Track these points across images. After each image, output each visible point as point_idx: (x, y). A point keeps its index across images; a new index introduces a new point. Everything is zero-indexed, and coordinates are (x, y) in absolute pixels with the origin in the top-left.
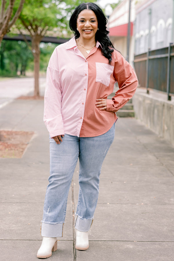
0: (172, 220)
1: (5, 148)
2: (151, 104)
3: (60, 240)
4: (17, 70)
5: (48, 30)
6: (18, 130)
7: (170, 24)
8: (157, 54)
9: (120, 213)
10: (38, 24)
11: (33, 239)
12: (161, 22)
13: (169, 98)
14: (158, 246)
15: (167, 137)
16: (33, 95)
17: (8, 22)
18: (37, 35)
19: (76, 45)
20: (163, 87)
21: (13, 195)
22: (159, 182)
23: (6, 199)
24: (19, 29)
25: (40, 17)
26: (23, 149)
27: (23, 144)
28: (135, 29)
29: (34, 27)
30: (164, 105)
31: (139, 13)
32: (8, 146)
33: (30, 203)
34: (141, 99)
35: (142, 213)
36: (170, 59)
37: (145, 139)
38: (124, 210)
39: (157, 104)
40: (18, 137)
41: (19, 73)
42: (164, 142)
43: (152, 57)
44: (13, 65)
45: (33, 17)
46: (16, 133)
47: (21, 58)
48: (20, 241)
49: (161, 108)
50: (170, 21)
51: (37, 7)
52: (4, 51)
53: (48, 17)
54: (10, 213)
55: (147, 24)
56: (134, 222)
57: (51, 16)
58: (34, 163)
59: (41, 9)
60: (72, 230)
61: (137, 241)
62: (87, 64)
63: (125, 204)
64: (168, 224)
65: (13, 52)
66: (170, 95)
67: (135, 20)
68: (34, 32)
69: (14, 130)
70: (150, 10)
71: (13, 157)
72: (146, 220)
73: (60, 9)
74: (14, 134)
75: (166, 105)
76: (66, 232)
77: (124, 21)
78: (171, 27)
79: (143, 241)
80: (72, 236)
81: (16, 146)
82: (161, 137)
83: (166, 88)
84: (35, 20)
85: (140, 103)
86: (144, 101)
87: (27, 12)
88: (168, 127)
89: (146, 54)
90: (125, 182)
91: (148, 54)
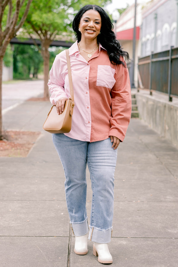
0: (166, 217)
1: (12, 148)
2: (153, 105)
3: (56, 237)
4: (29, 73)
5: (57, 34)
6: (26, 131)
7: (174, 28)
8: (159, 57)
9: (116, 210)
10: (47, 29)
11: (30, 236)
12: (166, 26)
13: (171, 99)
14: (150, 242)
15: (168, 137)
16: (42, 97)
17: (14, 26)
18: (47, 39)
19: (78, 51)
20: (164, 88)
21: (15, 193)
22: (157, 180)
23: (8, 197)
24: (29, 33)
25: (48, 22)
26: (29, 149)
27: (29, 144)
28: (142, 33)
29: (44, 31)
30: (165, 106)
31: (145, 18)
32: (15, 146)
33: (30, 200)
34: (144, 100)
35: (138, 210)
36: (171, 61)
37: (147, 139)
38: (121, 207)
39: (159, 105)
40: (25, 137)
41: (31, 76)
42: (165, 142)
43: (155, 60)
44: (26, 68)
45: (42, 22)
46: (24, 133)
47: (34, 61)
48: (18, 237)
49: (162, 109)
50: (175, 25)
51: (46, 13)
52: (17, 55)
53: (56, 23)
54: (10, 210)
55: (153, 29)
56: (130, 219)
57: (58, 21)
58: (38, 162)
59: (50, 15)
60: (69, 226)
61: (131, 237)
62: (89, 67)
63: (123, 201)
64: (162, 221)
65: (26, 56)
66: (172, 96)
67: (142, 25)
68: (44, 36)
69: (22, 130)
70: (156, 14)
71: (18, 156)
72: (141, 217)
73: (68, 14)
74: (21, 134)
75: (167, 106)
76: (62, 229)
77: (130, 25)
78: (175, 31)
79: (137, 237)
80: (68, 233)
81: (22, 145)
82: (162, 137)
83: (168, 90)
84: (43, 25)
85: (144, 104)
86: (147, 102)
87: (36, 17)
88: (169, 127)
89: (149, 56)
90: (124, 180)
91: (151, 57)
